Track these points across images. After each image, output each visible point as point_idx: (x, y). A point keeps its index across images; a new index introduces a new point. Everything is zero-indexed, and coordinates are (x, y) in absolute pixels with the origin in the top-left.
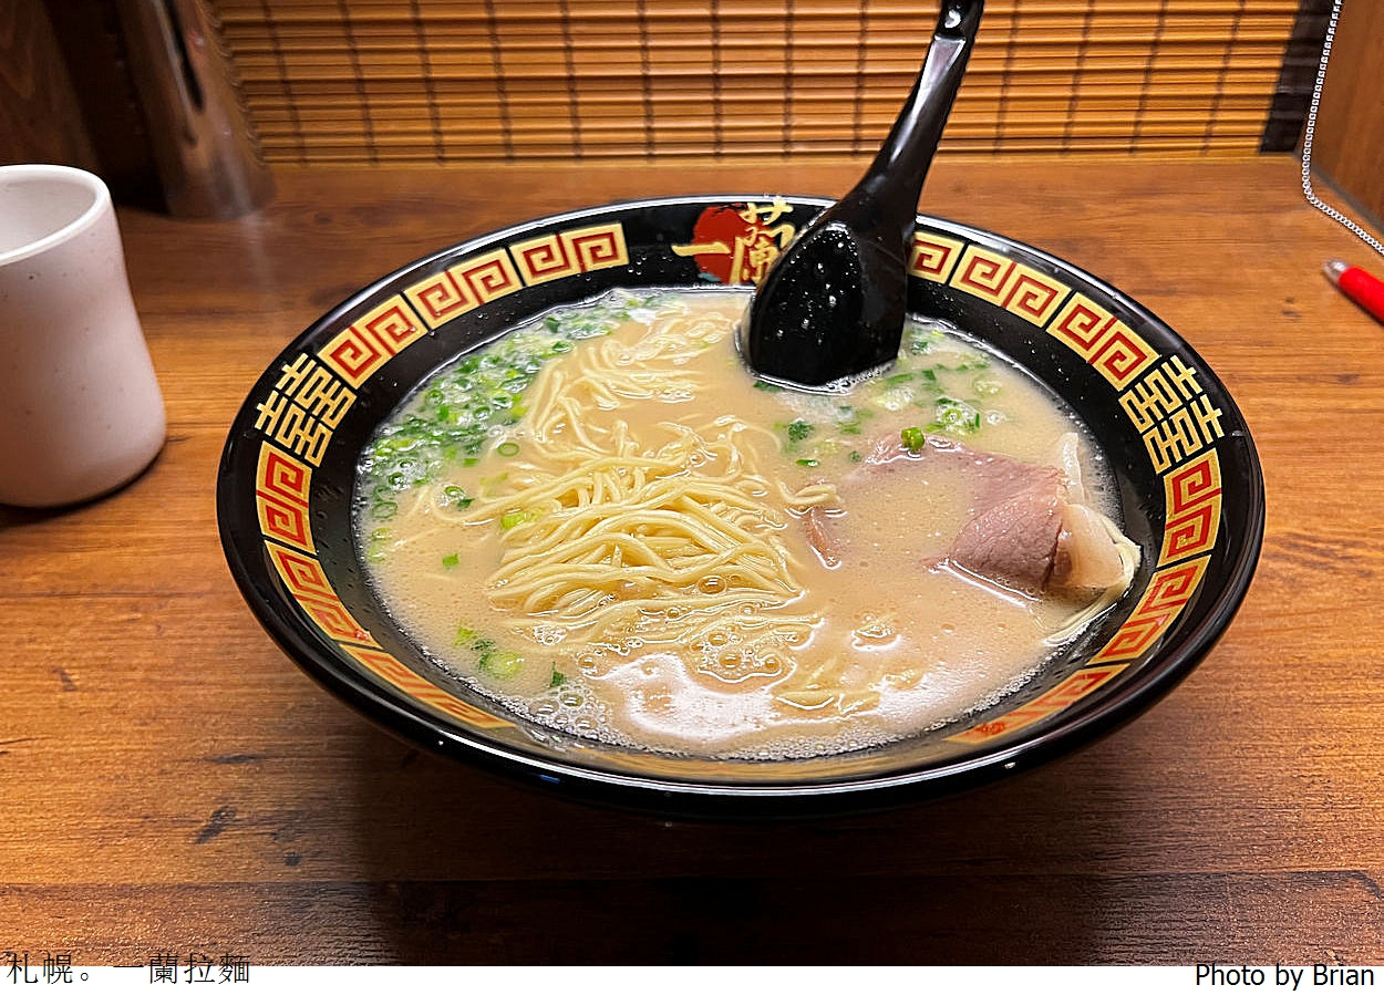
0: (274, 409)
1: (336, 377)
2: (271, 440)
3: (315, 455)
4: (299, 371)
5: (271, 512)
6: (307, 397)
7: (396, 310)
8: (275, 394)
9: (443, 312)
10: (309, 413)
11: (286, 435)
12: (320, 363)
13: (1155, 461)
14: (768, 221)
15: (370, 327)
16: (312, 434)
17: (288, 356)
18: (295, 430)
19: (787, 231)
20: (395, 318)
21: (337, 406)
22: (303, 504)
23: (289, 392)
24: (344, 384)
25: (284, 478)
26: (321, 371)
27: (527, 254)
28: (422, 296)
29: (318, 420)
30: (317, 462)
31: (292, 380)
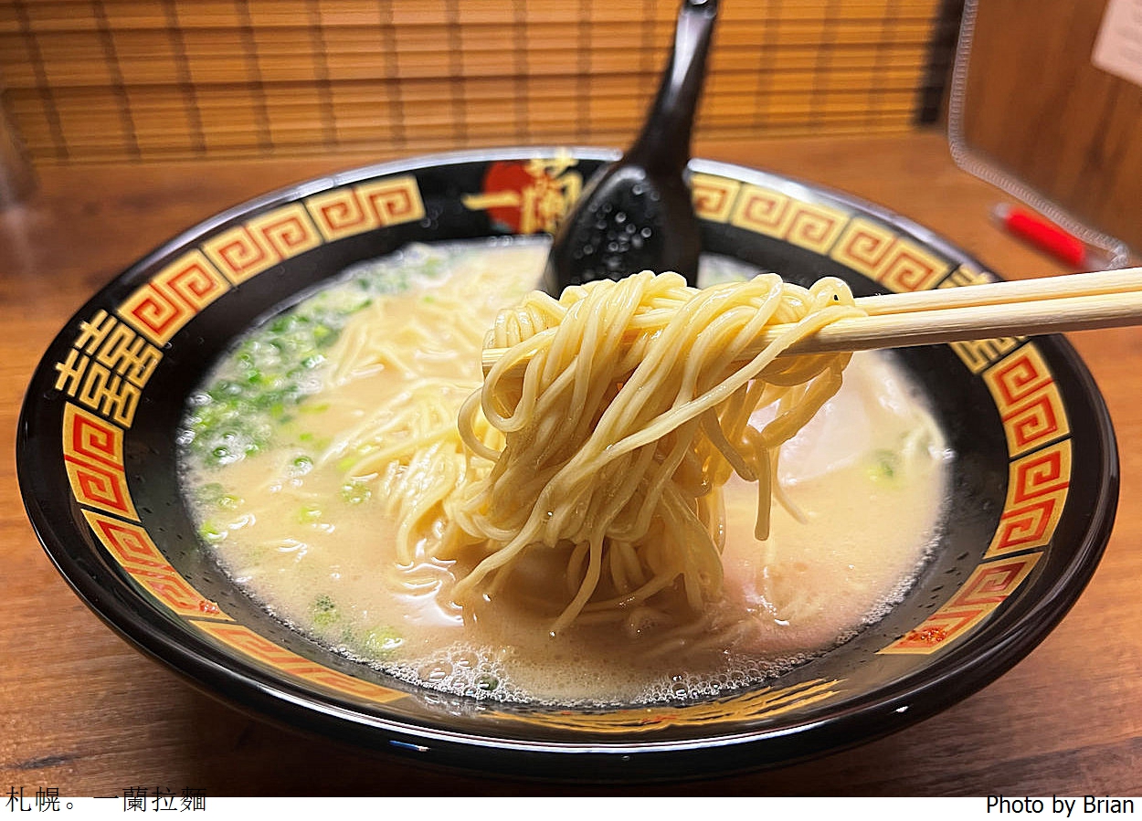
0: (75, 367)
1: (138, 334)
2: (75, 401)
3: (124, 415)
4: (99, 328)
5: (83, 479)
6: (110, 354)
7: (195, 267)
8: (73, 354)
9: (245, 267)
10: (113, 371)
11: (91, 395)
12: (120, 321)
13: (968, 361)
14: (555, 173)
15: (171, 284)
16: (119, 393)
17: (86, 313)
18: (101, 390)
19: (573, 181)
20: (195, 275)
21: (142, 365)
22: (116, 467)
23: (90, 351)
24: (148, 342)
25: (93, 441)
26: (122, 329)
27: (324, 210)
28: (222, 252)
29: (124, 379)
30: (127, 422)
31: (91, 339)
